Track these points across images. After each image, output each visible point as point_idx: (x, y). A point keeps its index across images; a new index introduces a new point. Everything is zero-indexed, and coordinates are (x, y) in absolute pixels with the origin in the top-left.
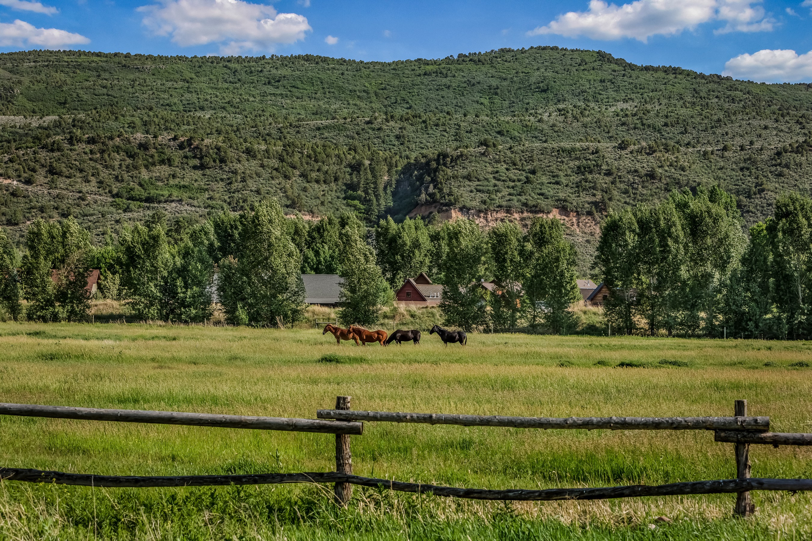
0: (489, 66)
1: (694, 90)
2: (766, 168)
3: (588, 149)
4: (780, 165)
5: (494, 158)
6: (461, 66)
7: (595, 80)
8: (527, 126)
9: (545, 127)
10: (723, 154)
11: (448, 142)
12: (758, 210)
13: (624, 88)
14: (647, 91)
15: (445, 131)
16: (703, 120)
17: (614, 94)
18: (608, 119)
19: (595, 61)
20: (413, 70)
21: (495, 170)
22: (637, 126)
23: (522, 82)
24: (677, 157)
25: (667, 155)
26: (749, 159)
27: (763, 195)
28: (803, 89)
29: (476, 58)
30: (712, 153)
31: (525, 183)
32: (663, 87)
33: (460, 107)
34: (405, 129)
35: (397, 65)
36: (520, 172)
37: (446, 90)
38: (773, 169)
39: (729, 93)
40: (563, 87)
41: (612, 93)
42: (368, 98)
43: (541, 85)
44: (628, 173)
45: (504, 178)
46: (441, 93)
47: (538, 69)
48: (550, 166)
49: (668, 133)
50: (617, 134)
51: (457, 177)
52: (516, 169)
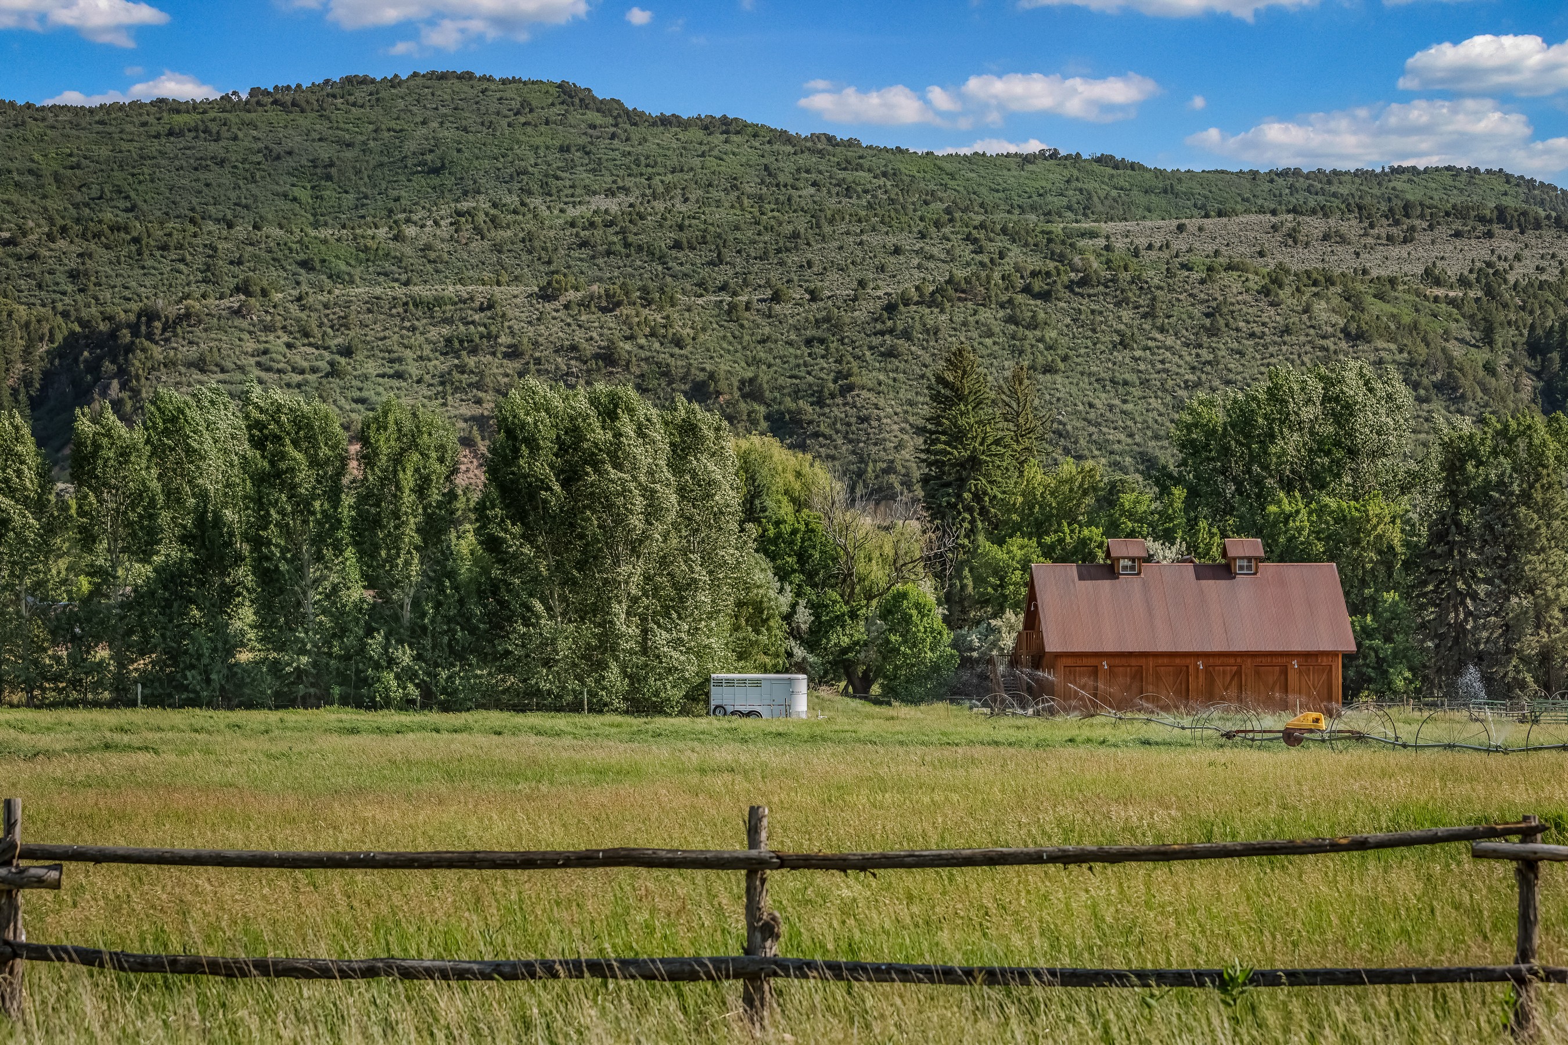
0: (315, 114)
1: (766, 168)
2: (861, 339)
3: (472, 299)
4: (891, 331)
5: (261, 321)
6: (253, 115)
7: (547, 148)
8: (366, 249)
9: (408, 250)
10: (770, 309)
11: (188, 284)
12: (837, 432)
13: (610, 165)
14: (662, 170)
15: (182, 260)
16: (759, 234)
17: (587, 178)
18: (552, 233)
19: (553, 104)
20: (144, 124)
21: (262, 347)
22: (613, 248)
23: (386, 151)
24: (667, 317)
25: (647, 311)
26: (827, 320)
27: (850, 399)
28: (1013, 166)
29: (288, 99)
30: (748, 308)
31: (327, 376)
32: (697, 162)
33: (247, 207)
34: (91, 256)
35: (108, 113)
36: (317, 352)
37: (216, 168)
38: (876, 341)
39: (841, 175)
40: (476, 163)
41: (585, 175)
42: (39, 187)
43: (429, 157)
44: (556, 352)
45: (281, 366)
46: (202, 175)
47: (424, 123)
48: (385, 338)
49: (681, 264)
50: (569, 267)
51: (174, 364)
52: (310, 345)
